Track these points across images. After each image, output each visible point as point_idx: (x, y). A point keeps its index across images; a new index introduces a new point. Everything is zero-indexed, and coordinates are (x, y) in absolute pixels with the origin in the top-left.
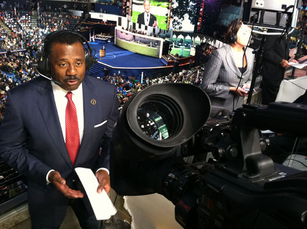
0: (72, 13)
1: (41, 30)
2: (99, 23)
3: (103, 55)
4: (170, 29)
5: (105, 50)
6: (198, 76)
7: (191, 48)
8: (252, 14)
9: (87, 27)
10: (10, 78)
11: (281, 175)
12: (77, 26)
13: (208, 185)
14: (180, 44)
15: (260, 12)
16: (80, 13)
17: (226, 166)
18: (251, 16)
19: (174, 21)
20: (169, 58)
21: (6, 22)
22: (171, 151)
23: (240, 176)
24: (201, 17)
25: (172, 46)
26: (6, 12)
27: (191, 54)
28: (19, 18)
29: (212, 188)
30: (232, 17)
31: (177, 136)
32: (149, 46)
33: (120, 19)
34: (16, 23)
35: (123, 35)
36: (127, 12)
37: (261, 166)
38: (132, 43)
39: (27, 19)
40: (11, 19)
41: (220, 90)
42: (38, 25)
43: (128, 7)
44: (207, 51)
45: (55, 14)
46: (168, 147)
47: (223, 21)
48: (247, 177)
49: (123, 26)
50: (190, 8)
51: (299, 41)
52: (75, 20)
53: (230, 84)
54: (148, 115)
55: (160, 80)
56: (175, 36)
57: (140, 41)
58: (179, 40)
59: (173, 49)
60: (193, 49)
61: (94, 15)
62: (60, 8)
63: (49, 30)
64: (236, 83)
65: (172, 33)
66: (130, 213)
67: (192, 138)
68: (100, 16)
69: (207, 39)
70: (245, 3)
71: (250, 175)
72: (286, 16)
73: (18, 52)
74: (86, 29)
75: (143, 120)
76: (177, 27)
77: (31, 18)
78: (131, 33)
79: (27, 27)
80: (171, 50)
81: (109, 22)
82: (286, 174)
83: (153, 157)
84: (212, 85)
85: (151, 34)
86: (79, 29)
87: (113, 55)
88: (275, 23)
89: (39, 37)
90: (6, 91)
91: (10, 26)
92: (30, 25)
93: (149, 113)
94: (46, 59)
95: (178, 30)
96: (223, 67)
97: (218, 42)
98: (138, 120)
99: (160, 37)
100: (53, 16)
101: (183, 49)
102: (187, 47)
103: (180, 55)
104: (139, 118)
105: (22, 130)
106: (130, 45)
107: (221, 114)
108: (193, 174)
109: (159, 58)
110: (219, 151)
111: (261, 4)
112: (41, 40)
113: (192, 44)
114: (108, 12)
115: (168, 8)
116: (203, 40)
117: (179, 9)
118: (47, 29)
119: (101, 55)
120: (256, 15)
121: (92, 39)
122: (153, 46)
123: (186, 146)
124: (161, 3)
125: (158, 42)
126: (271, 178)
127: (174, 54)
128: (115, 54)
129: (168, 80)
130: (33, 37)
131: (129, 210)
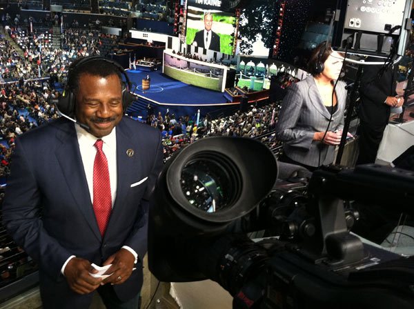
0: (107, 30)
1: (64, 53)
2: (142, 45)
3: (147, 87)
4: (236, 54)
5: (149, 80)
6: (273, 117)
7: (265, 79)
8: (345, 36)
9: (126, 50)
10: (23, 116)
11: (373, 262)
12: (113, 48)
13: (275, 273)
14: (249, 74)
15: (356, 34)
16: (117, 31)
17: (300, 248)
18: (343, 40)
19: (243, 43)
20: (235, 93)
21: (18, 42)
22: (225, 226)
23: (317, 262)
24: (278, 37)
25: (239, 77)
26: (19, 29)
27: (264, 87)
28: (37, 37)
29: (281, 277)
30: (319, 38)
31: (234, 207)
32: (209, 75)
33: (170, 40)
34: (31, 44)
35: (174, 61)
36: (180, 30)
37: (346, 249)
38: (186, 71)
39: (46, 37)
40: (26, 38)
41: (301, 137)
42: (61, 46)
43: (181, 24)
44: (286, 83)
45: (84, 32)
46: (221, 221)
47: (308, 43)
48: (326, 264)
49: (174, 48)
50: (263, 26)
51: (409, 71)
52: (111, 41)
53: (316, 128)
54: (196, 178)
55: (223, 121)
56: (243, 63)
57: (196, 69)
58: (249, 68)
59: (241, 80)
60: (268, 80)
61: (136, 34)
62: (90, 24)
63: (75, 54)
64: (323, 127)
65: (239, 60)
66: (178, 302)
67: (256, 208)
68: (144, 35)
69: (286, 67)
70: (335, 23)
71: (331, 260)
72: (390, 40)
73: (34, 82)
74: (124, 52)
75: (189, 184)
76: (246, 50)
77: (52, 37)
78: (184, 58)
79: (46, 48)
80: (237, 81)
81: (155, 43)
82: (379, 260)
83: (201, 234)
84: (291, 131)
85: (211, 59)
86: (115, 52)
87: (161, 87)
88: (376, 49)
89: (62, 62)
90: (16, 133)
91: (23, 47)
92: (50, 46)
93: (197, 175)
94: (70, 95)
95: (248, 56)
96: (305, 107)
97: (300, 71)
98: (182, 185)
99: (223, 64)
100: (81, 34)
101: (253, 80)
102: (260, 77)
103: (249, 88)
104: (183, 182)
105: (35, 190)
106: (183, 74)
107: (296, 175)
108: (258, 255)
109: (221, 92)
110: (290, 228)
111: (358, 24)
112: (64, 66)
113: (266, 74)
114: (154, 31)
115: (234, 26)
116: (280, 68)
117: (248, 28)
118: (73, 51)
119: (143, 87)
120: (351, 38)
121: (132, 65)
122: (213, 76)
123: (248, 219)
124: (225, 18)
125: (221, 71)
126: (359, 265)
127: (242, 87)
128: (163, 87)
129: (233, 121)
130: (53, 62)
131: (177, 299)
